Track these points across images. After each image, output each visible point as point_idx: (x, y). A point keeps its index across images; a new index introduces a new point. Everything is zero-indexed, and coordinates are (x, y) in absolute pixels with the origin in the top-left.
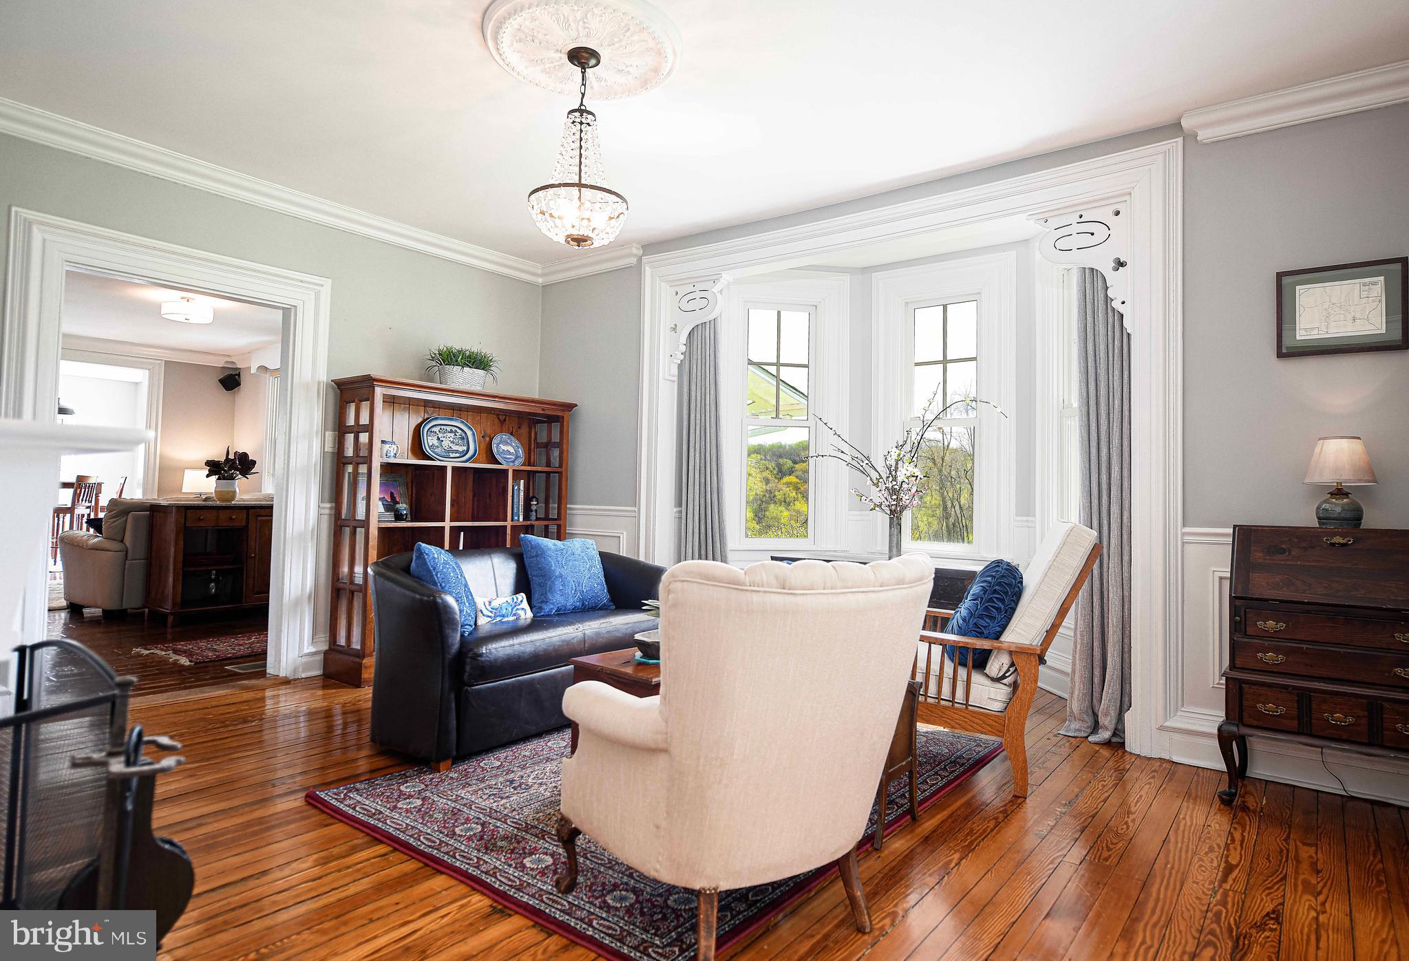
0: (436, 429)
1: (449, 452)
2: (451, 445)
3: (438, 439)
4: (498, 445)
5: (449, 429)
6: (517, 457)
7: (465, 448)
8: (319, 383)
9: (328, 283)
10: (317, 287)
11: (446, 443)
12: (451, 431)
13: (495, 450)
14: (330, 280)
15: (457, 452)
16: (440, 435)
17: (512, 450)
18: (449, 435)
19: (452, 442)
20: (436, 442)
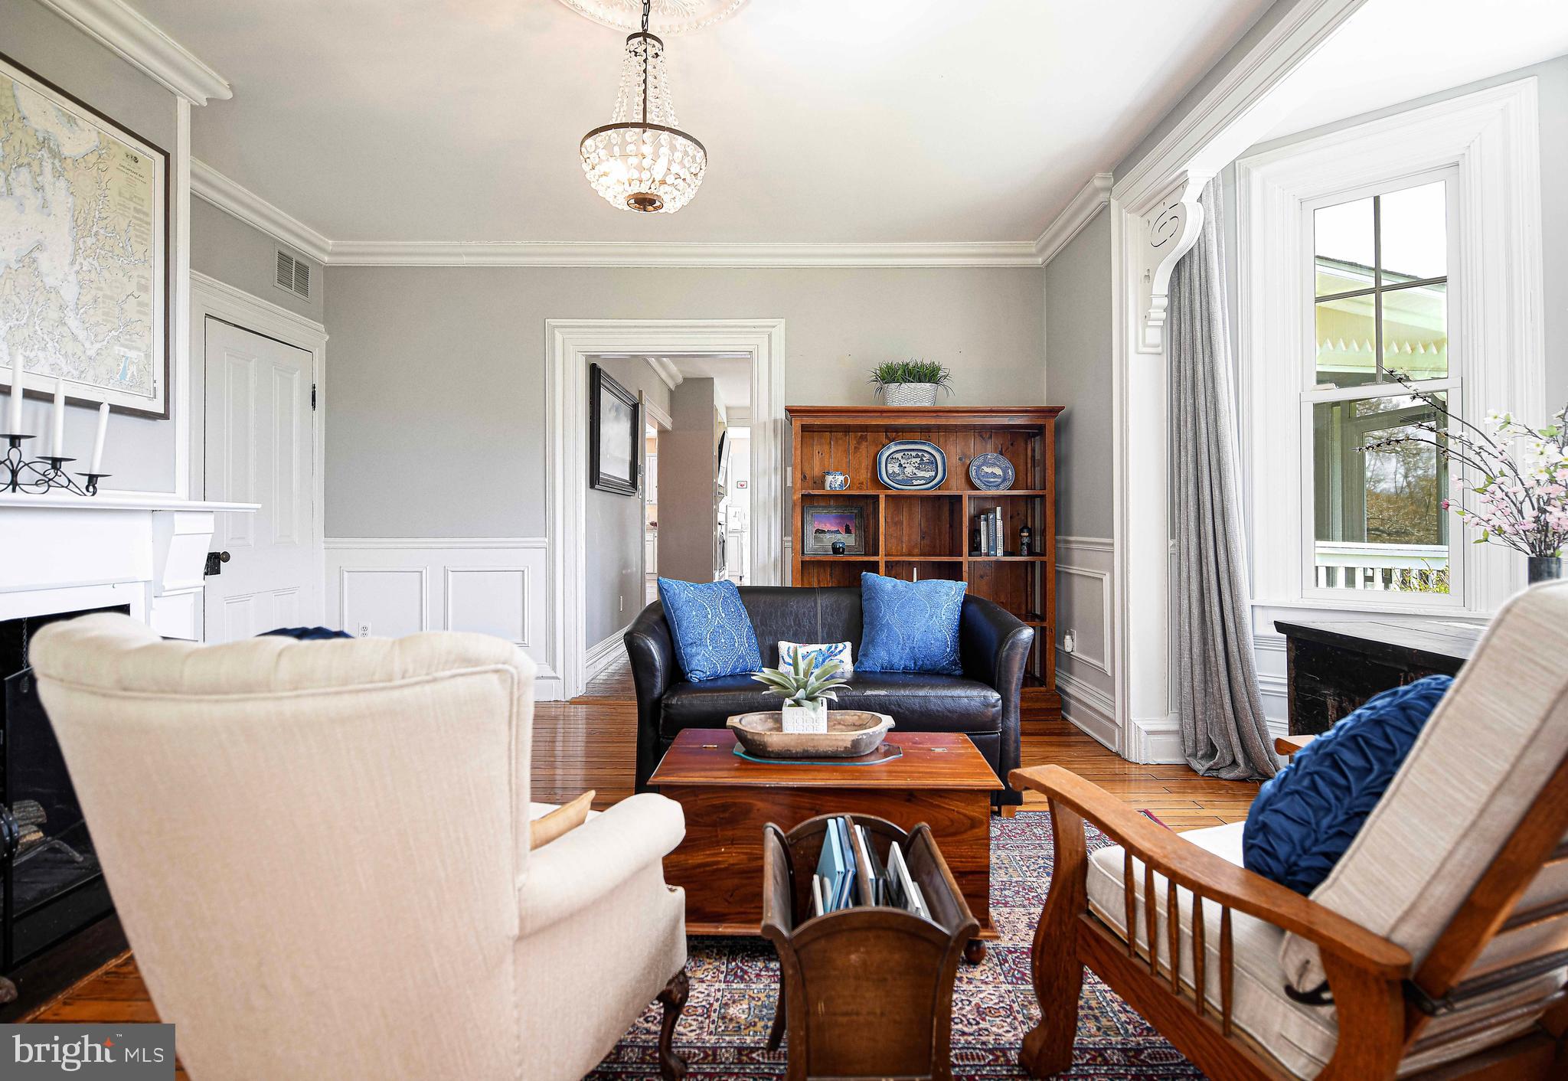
0: (899, 456)
1: (912, 479)
2: (915, 471)
3: (900, 465)
4: (979, 467)
5: (914, 454)
6: (1004, 480)
7: (933, 473)
8: (775, 421)
9: (781, 324)
10: (770, 329)
11: (909, 470)
12: (917, 456)
13: (973, 473)
14: (783, 320)
15: (923, 478)
16: (902, 462)
17: (998, 471)
18: (914, 460)
19: (918, 468)
20: (897, 470)
